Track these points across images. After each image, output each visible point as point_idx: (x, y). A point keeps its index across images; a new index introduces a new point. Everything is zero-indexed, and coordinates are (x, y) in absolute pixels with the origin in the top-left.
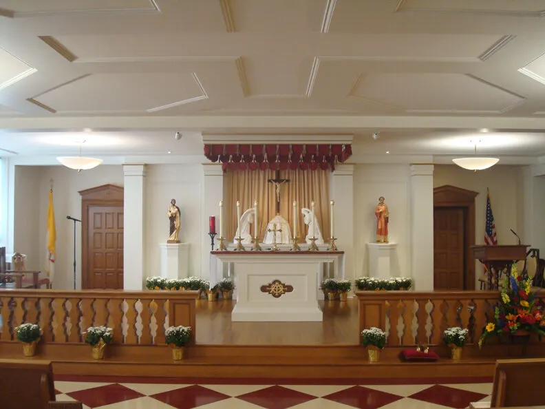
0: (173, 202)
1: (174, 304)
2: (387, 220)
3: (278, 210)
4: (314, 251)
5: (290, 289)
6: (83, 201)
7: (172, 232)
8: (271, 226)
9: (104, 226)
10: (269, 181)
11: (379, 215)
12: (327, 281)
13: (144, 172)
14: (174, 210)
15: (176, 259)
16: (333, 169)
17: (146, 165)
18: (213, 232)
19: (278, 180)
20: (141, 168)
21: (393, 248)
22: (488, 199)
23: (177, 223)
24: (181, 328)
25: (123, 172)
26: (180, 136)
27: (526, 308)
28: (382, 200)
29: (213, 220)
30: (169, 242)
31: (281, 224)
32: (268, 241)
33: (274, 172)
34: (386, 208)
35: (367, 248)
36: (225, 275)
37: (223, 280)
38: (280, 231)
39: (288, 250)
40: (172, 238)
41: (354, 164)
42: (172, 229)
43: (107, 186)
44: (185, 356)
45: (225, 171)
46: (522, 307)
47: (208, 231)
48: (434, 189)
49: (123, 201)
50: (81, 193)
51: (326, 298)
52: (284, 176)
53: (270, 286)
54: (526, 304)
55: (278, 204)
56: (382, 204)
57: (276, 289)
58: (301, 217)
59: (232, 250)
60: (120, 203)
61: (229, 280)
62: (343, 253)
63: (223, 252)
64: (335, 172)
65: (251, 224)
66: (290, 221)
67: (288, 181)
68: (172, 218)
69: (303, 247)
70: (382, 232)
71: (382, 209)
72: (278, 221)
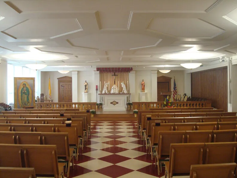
0: (86, 81)
1: (91, 105)
2: (144, 86)
3: (115, 83)
4: (124, 94)
5: (117, 103)
6: (59, 81)
7: (85, 90)
8: (113, 88)
9: (68, 88)
10: (112, 75)
11: (142, 84)
12: (128, 102)
13: (78, 73)
14: (86, 84)
15: (87, 97)
16: (130, 72)
17: (78, 71)
18: (97, 89)
19: (115, 75)
20: (77, 72)
21: (146, 93)
22: (174, 80)
23: (87, 87)
24: (93, 110)
25: (72, 73)
26: (92, 67)
27: (169, 105)
28: (143, 80)
29: (97, 86)
30: (85, 92)
31: (116, 87)
32: (112, 92)
33: (113, 73)
34: (144, 83)
35: (139, 94)
36: (100, 101)
37: (100, 103)
38: (115, 89)
39: (117, 93)
40: (86, 91)
41: (135, 71)
42: (86, 89)
43: (66, 77)
44: (94, 116)
45: (100, 73)
46: (168, 105)
47: (96, 89)
48: (157, 77)
49: (72, 81)
50: (58, 79)
51: (128, 107)
52: (116, 74)
53: (113, 102)
54: (170, 104)
55: (115, 82)
56: (143, 81)
57: (114, 103)
58: (121, 85)
59: (103, 93)
60: (71, 81)
61: (101, 102)
62: (130, 94)
63: (101, 94)
64: (130, 73)
65: (107, 87)
66: (118, 86)
67: (117, 75)
68: (86, 86)
69: (121, 93)
70: (143, 89)
71: (143, 83)
72: (114, 86)
